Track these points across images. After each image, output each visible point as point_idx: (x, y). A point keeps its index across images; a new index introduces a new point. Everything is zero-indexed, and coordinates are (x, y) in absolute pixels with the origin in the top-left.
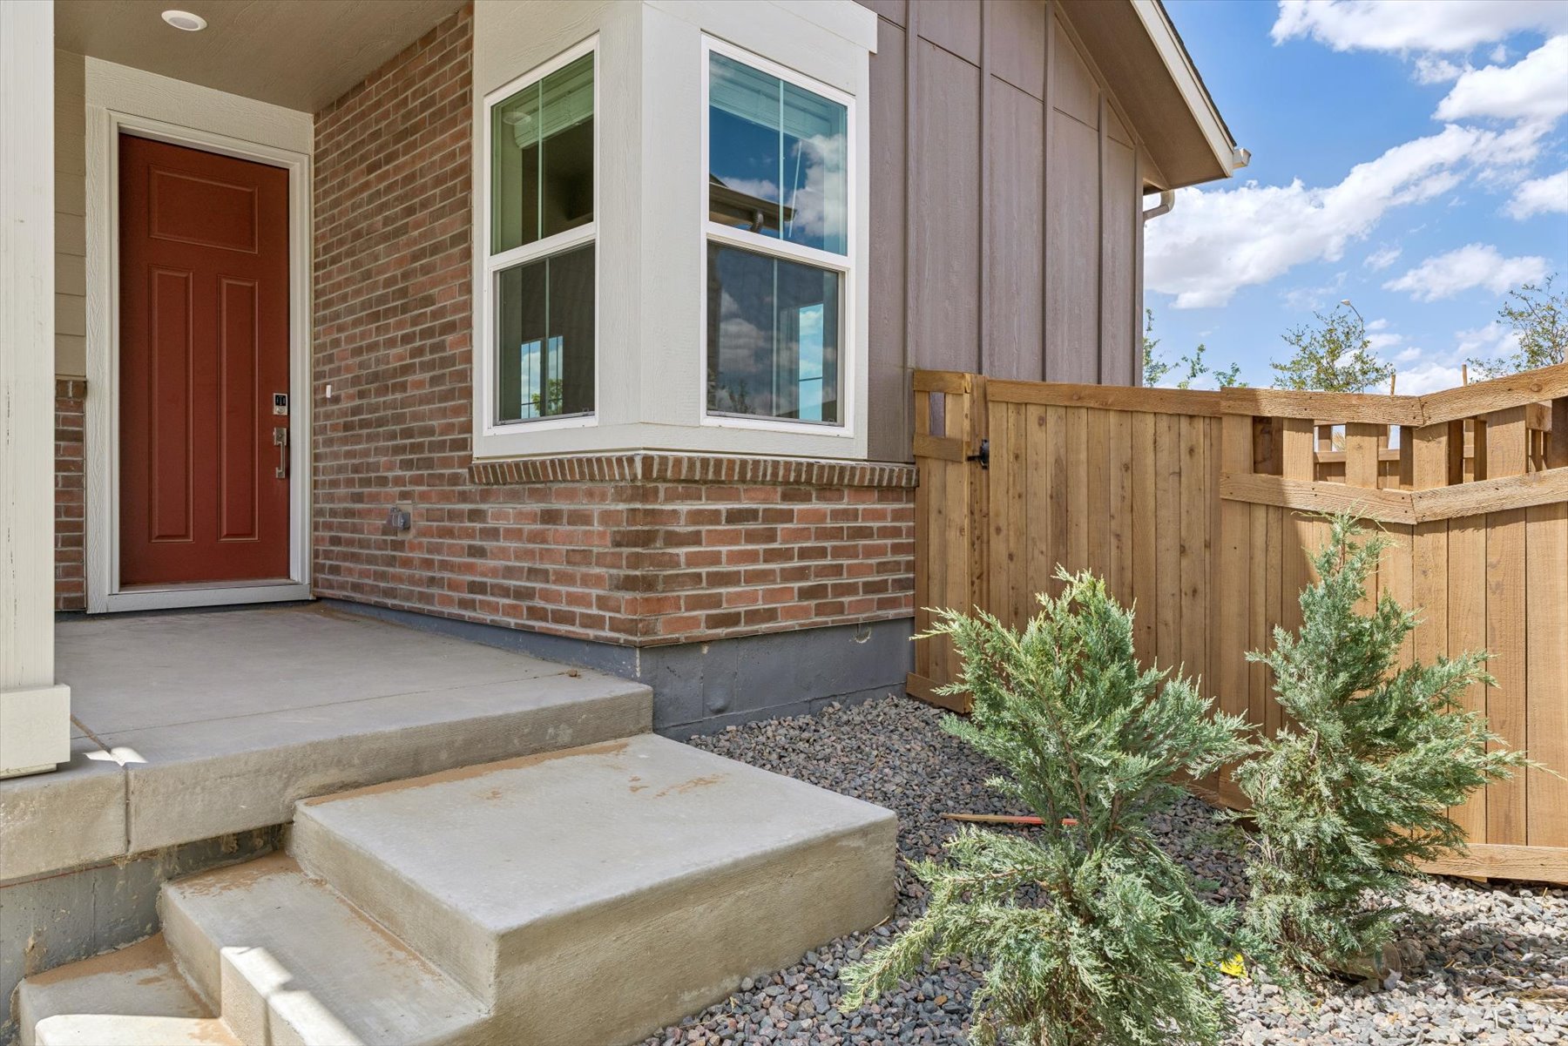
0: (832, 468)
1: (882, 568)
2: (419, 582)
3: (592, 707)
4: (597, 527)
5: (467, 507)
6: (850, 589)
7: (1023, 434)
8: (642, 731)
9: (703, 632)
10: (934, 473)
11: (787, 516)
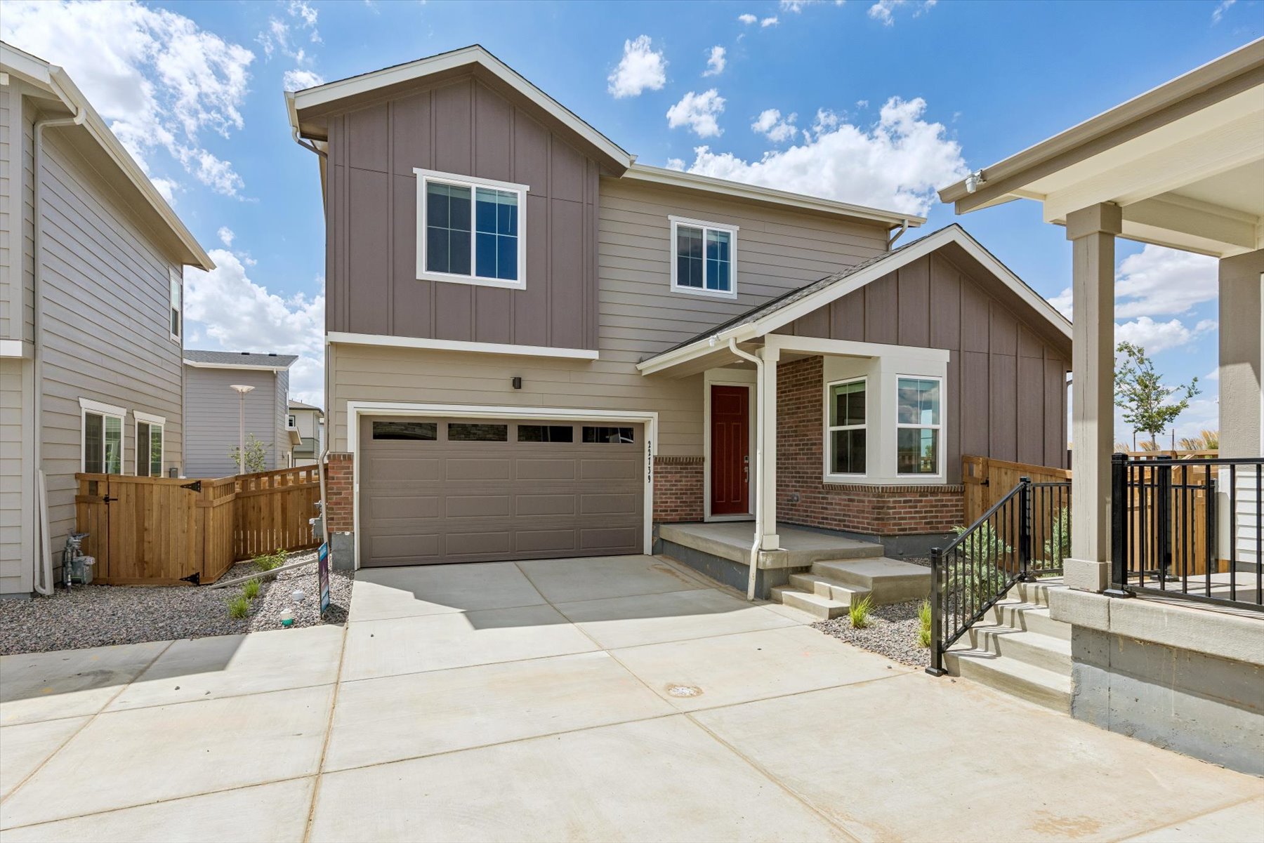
0: (935, 487)
1: (951, 516)
2: (803, 516)
3: (870, 549)
4: (866, 504)
5: (821, 495)
6: (941, 523)
7: (1000, 476)
8: (881, 556)
9: (897, 532)
10: (970, 487)
11: (921, 501)
